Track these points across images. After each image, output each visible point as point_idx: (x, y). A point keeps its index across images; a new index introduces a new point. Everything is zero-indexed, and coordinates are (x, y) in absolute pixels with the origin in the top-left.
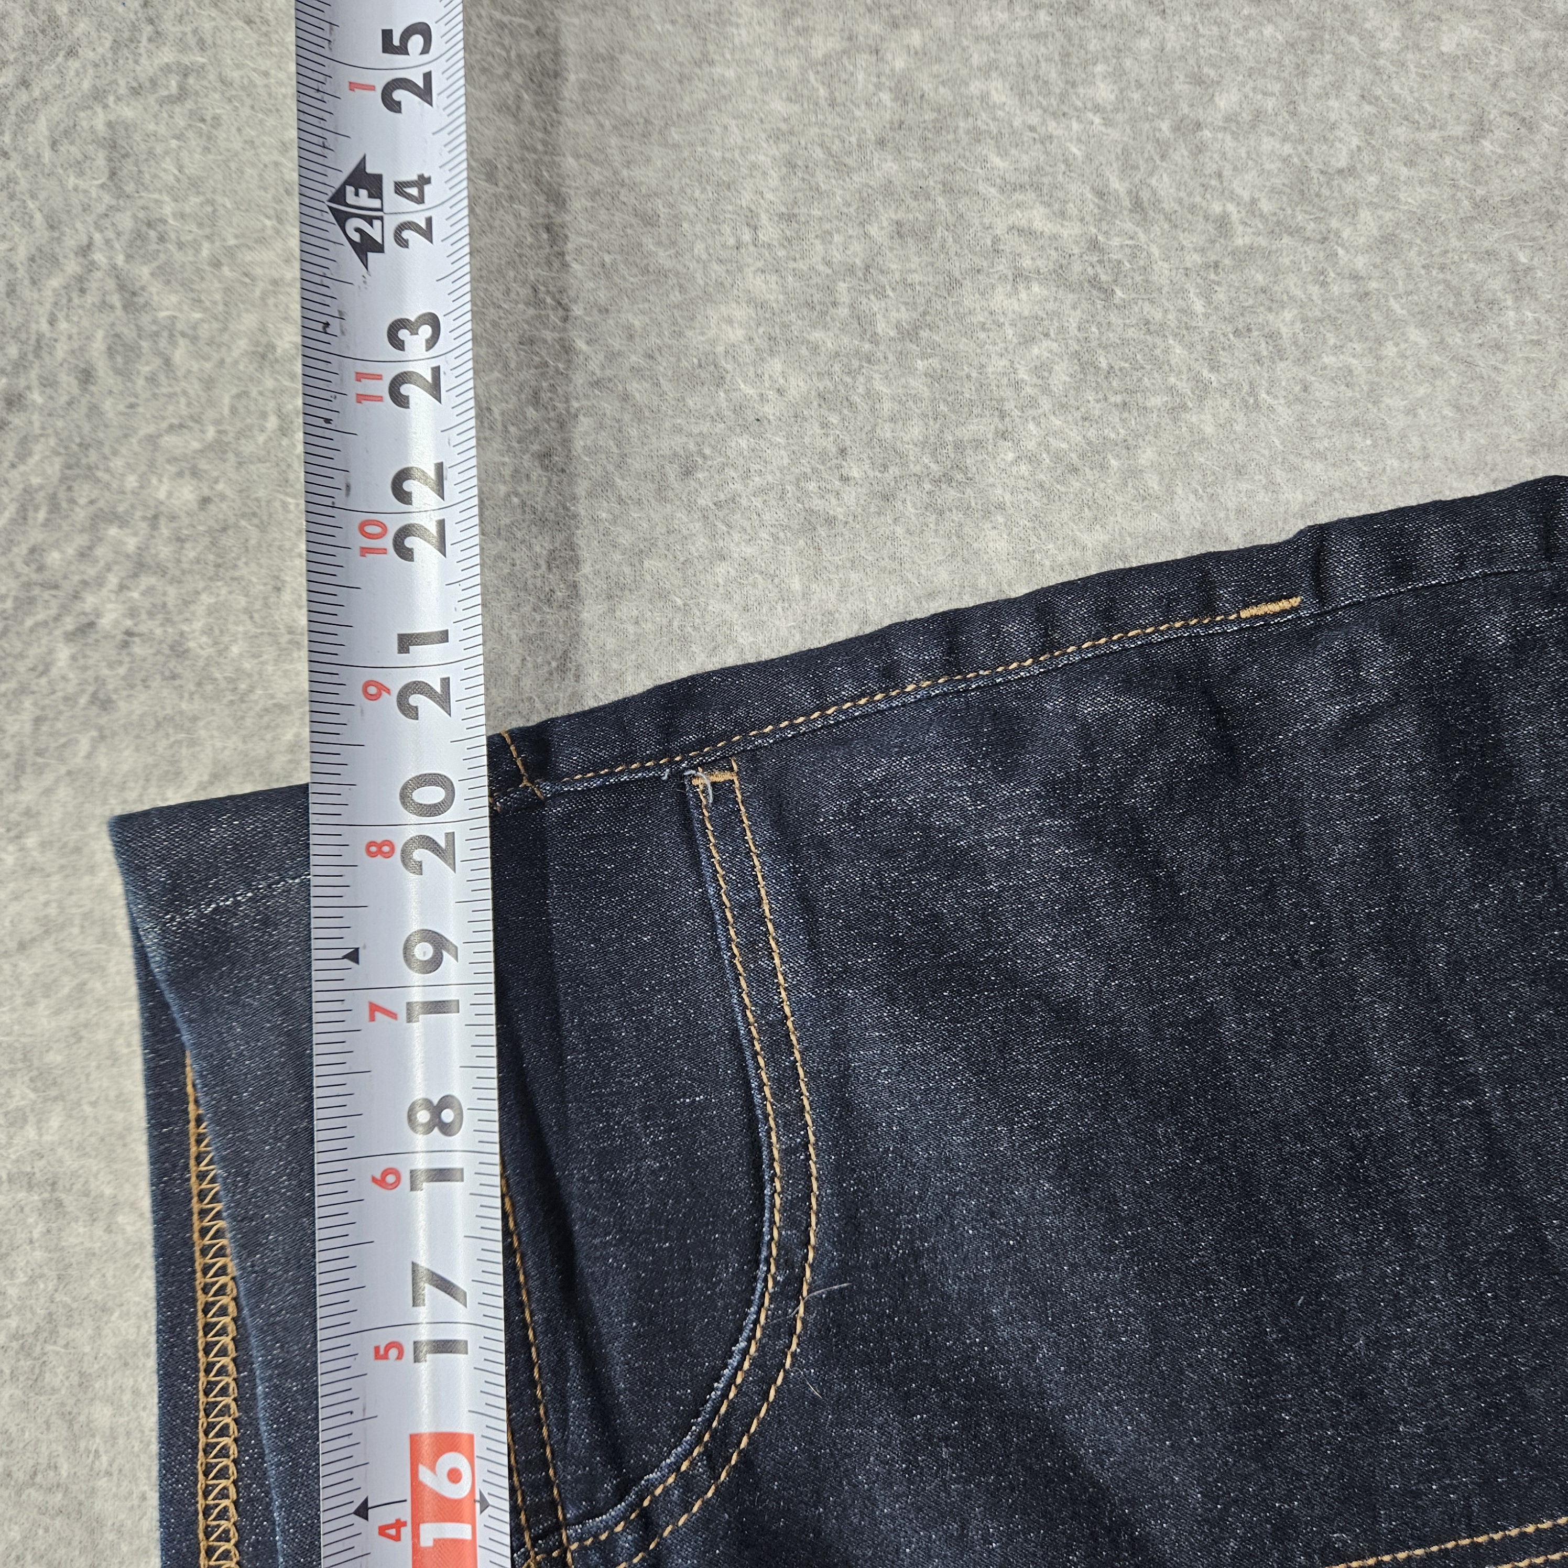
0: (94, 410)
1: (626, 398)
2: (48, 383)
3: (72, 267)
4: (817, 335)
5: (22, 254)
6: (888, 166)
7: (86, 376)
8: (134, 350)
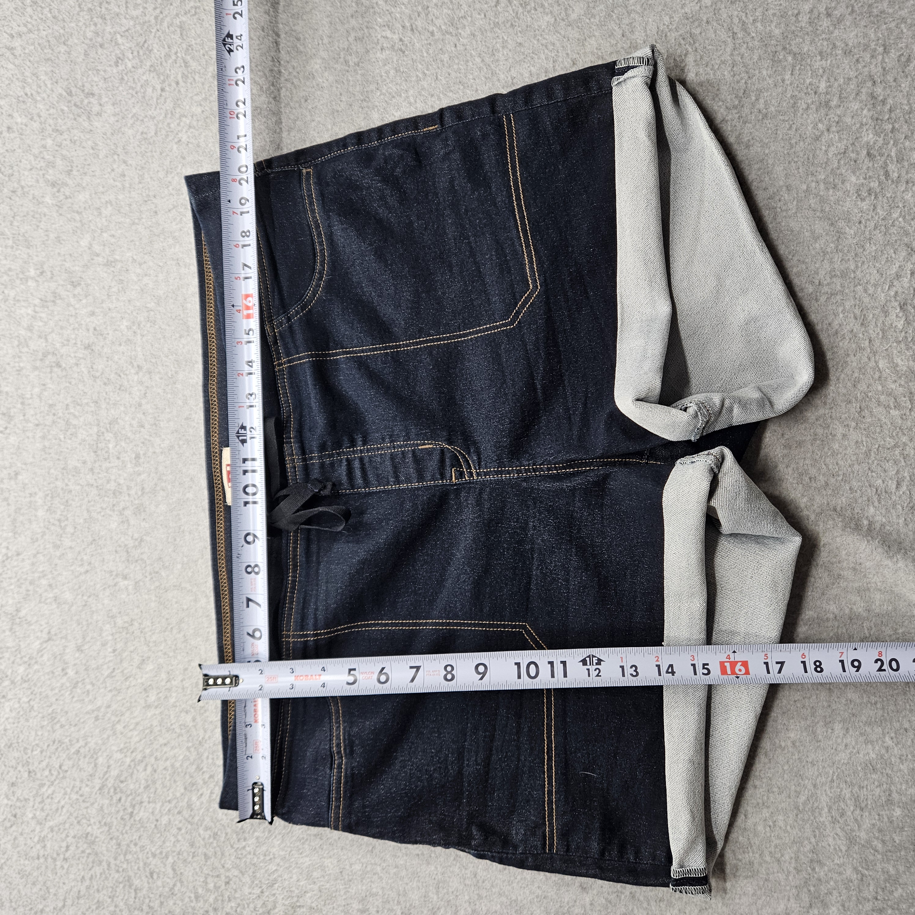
0: (179, 91)
1: (293, 83)
2: (170, 85)
3: (174, 57)
4: (336, 66)
5: (162, 56)
6: (353, 22)
7: (177, 83)
8: (187, 77)
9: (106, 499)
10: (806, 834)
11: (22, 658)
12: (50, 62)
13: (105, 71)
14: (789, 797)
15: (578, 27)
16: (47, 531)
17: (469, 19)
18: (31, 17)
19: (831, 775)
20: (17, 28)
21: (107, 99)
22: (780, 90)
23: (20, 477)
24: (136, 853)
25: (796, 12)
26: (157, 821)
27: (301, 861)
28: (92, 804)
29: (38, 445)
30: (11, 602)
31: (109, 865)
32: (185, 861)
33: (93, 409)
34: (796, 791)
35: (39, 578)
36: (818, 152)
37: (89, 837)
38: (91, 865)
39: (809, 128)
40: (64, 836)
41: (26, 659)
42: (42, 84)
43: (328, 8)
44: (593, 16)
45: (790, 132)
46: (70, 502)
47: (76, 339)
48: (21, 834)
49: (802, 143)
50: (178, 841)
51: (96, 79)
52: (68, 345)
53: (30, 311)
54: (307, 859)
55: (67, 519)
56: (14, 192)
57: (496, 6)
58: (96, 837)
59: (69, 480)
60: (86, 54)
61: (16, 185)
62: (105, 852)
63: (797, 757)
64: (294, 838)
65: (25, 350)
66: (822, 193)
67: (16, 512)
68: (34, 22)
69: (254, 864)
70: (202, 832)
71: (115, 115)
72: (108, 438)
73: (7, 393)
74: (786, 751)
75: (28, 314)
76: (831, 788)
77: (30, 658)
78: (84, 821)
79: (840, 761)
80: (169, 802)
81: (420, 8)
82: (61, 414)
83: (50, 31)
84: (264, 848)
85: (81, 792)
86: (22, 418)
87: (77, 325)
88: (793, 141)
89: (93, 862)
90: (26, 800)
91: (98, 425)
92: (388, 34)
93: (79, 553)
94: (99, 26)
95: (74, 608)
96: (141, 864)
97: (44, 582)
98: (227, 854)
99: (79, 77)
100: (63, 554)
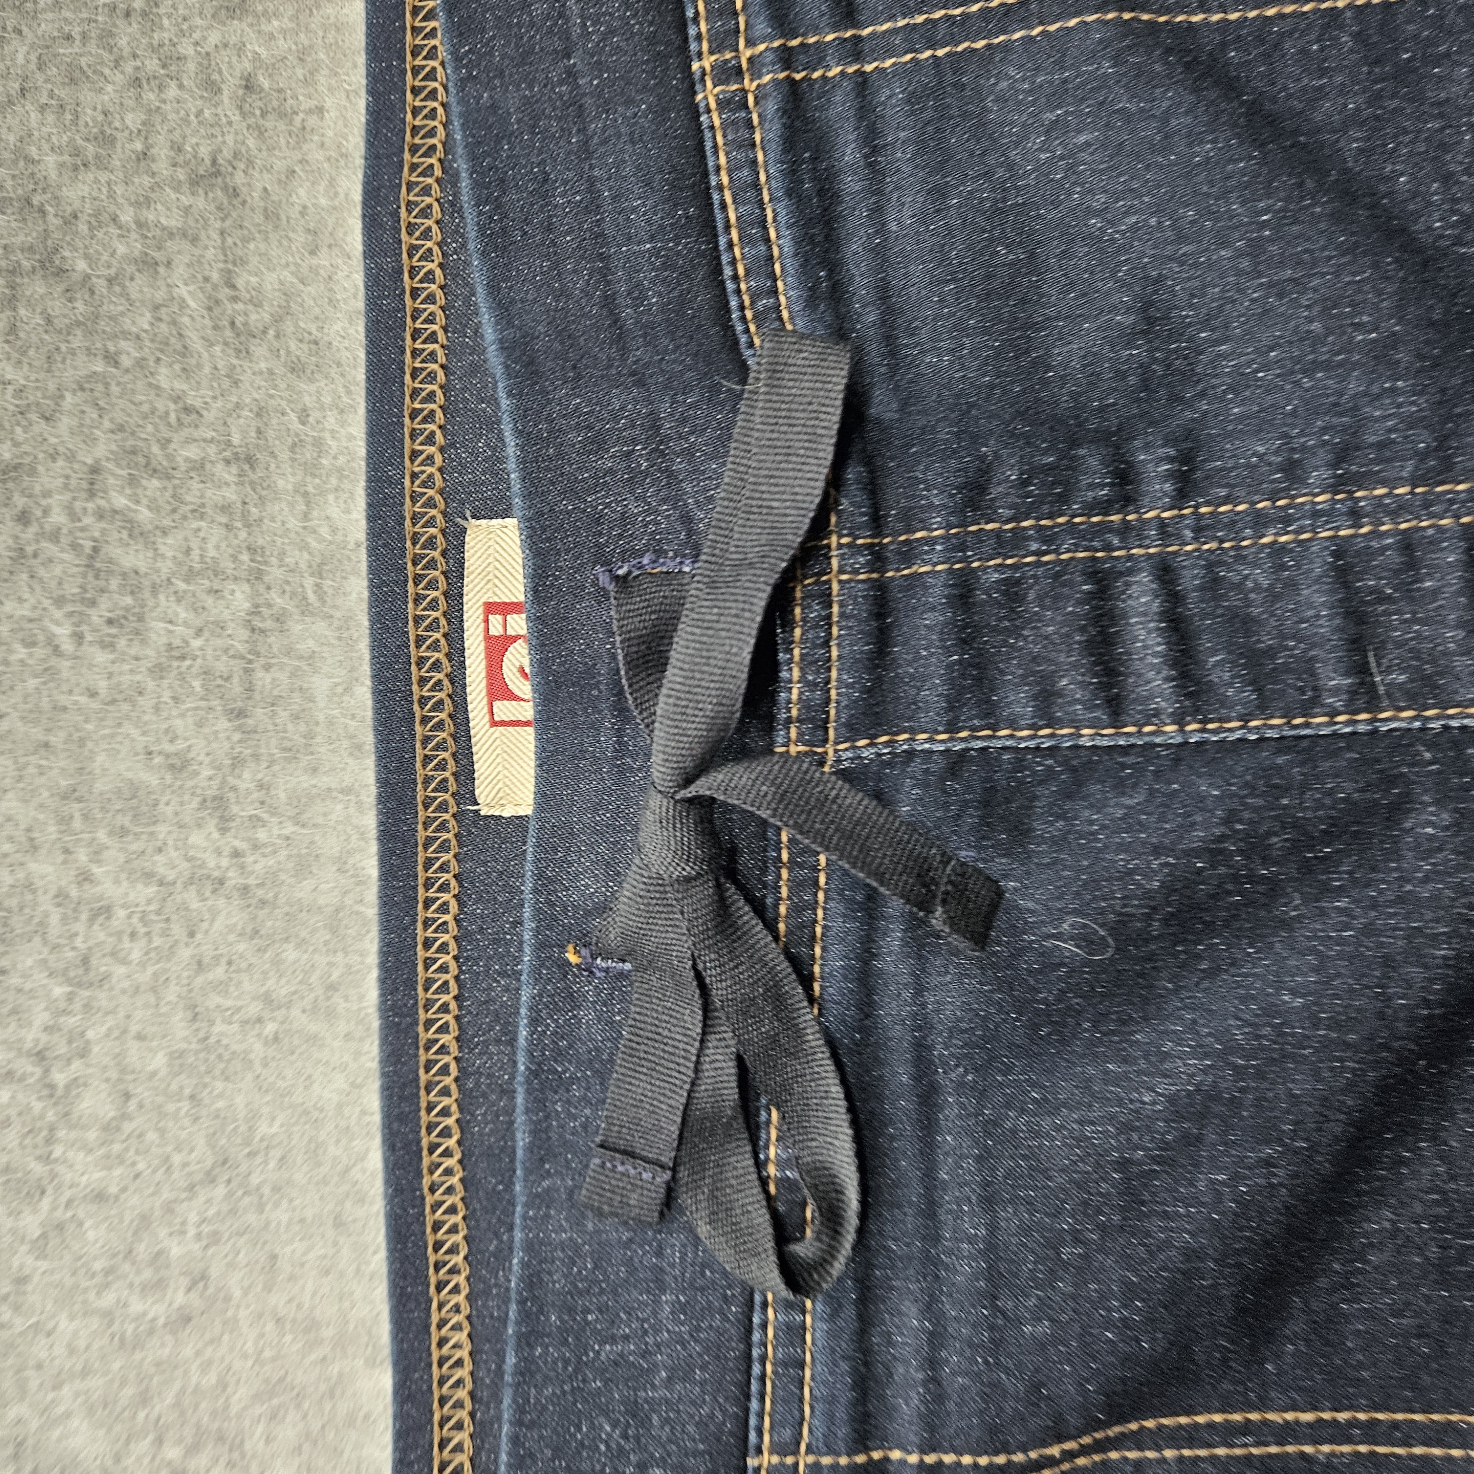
9: (290, 954)
33: (230, 494)
46: (101, 965)
47: (146, 130)
52: (102, 164)
55: (83, 1053)
59: (97, 855)
72: (307, 645)
82: (58, 517)
87: (152, 65)
91: (257, 576)
93: (145, 1221)
100: (60, 1227)
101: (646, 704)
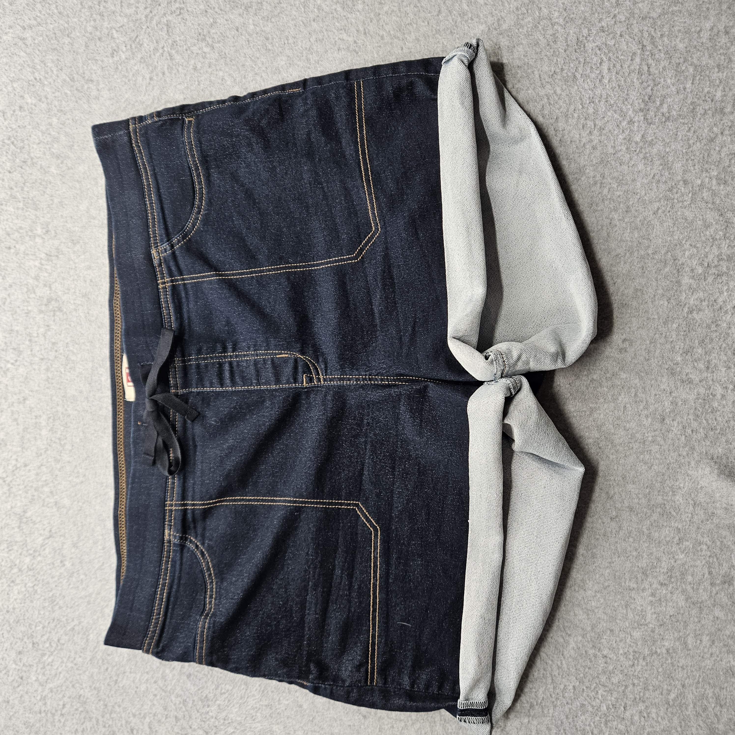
0: (165, 81)
1: (262, 77)
2: (157, 75)
3: (161, 51)
4: (299, 63)
5: (152, 49)
6: (314, 25)
7: (164, 74)
8: (172, 68)
9: (98, 423)
10: (674, 724)
11: (28, 551)
12: (56, 52)
13: (102, 61)
14: (662, 694)
15: (508, 36)
16: (49, 448)
17: (415, 26)
18: (40, 12)
19: (697, 678)
20: (28, 21)
21: (103, 86)
22: (682, 96)
23: (27, 402)
24: (119, 713)
25: (698, 29)
26: (137, 688)
27: (254, 725)
28: (85, 672)
29: (43, 376)
30: (19, 504)
31: (97, 721)
32: (159, 721)
33: (89, 348)
34: (667, 690)
35: (43, 486)
36: (712, 152)
37: (82, 698)
38: (83, 720)
39: (706, 131)
40: (61, 696)
41: (31, 552)
42: (49, 71)
43: (294, 13)
44: (522, 27)
45: (688, 134)
46: (69, 424)
47: (75, 288)
48: (27, 693)
49: (698, 144)
50: (154, 705)
51: (94, 68)
52: (68, 293)
53: (37, 263)
54: (259, 725)
55: (66, 439)
56: (24, 162)
57: (438, 15)
58: (87, 698)
59: (68, 406)
60: (87, 46)
61: (26, 156)
62: (94, 711)
63: (670, 661)
64: (249, 707)
65: (32, 296)
66: (714, 188)
67: (24, 431)
68: (42, 17)
69: (216, 727)
70: (173, 699)
71: (110, 99)
72: (101, 373)
73: (17, 331)
74: (661, 657)
75: (35, 266)
76: (697, 688)
77: (35, 551)
78: (77, 685)
79: (705, 667)
80: (147, 673)
81: (372, 15)
82: (61, 351)
83: (56, 25)
84: (224, 714)
85: (75, 662)
86: (29, 353)
87: (76, 277)
88: (691, 142)
89: (85, 718)
90: (30, 666)
92: (345, 36)
93: (76, 466)
94: (98, 21)
95: (71, 512)
96: (124, 722)
97: (46, 489)
98: (194, 717)
99: (80, 65)
100: (63, 467)
101: (145, 385)
